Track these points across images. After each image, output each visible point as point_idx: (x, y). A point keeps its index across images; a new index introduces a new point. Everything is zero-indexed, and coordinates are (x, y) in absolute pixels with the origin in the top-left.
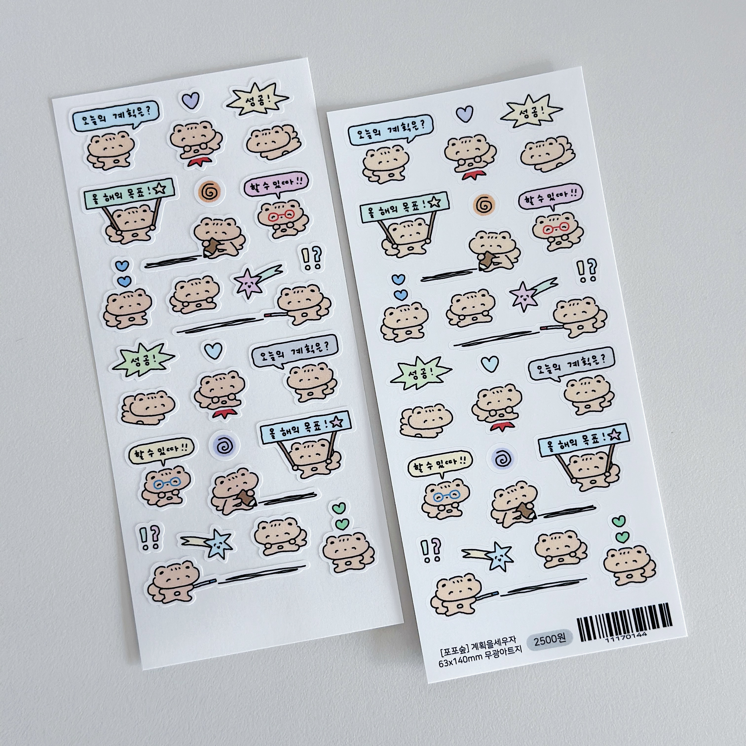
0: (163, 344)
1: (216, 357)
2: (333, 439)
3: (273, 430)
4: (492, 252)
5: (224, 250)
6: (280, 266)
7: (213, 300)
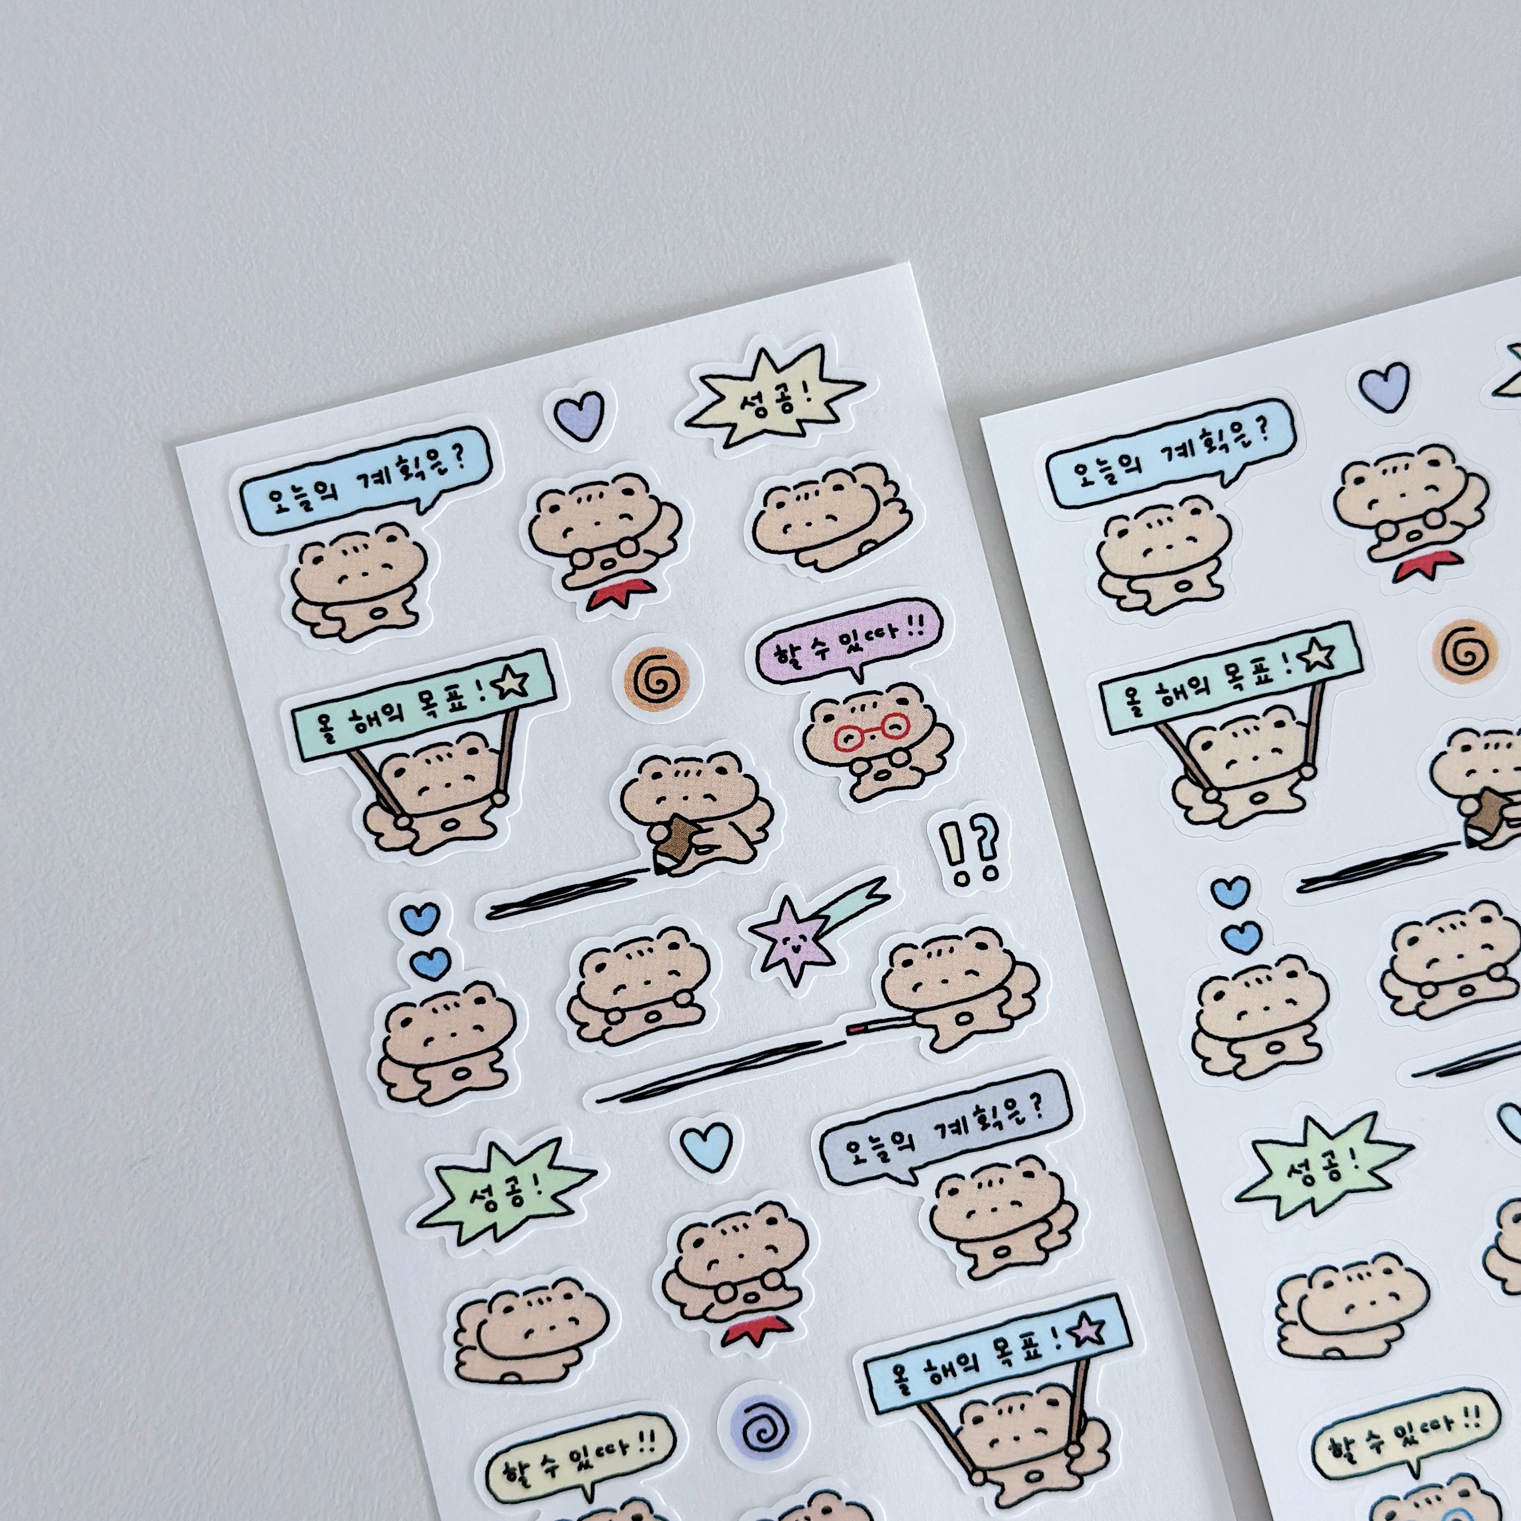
0: (559, 1140)
1: (718, 1165)
2: (1080, 1381)
3: (903, 1369)
4: (1501, 790)
5: (712, 848)
6: (882, 880)
7: (693, 997)
